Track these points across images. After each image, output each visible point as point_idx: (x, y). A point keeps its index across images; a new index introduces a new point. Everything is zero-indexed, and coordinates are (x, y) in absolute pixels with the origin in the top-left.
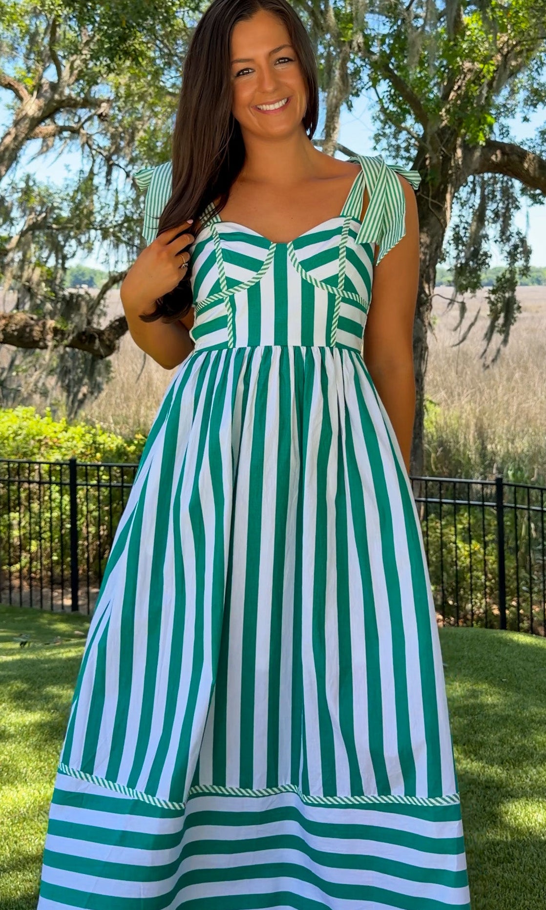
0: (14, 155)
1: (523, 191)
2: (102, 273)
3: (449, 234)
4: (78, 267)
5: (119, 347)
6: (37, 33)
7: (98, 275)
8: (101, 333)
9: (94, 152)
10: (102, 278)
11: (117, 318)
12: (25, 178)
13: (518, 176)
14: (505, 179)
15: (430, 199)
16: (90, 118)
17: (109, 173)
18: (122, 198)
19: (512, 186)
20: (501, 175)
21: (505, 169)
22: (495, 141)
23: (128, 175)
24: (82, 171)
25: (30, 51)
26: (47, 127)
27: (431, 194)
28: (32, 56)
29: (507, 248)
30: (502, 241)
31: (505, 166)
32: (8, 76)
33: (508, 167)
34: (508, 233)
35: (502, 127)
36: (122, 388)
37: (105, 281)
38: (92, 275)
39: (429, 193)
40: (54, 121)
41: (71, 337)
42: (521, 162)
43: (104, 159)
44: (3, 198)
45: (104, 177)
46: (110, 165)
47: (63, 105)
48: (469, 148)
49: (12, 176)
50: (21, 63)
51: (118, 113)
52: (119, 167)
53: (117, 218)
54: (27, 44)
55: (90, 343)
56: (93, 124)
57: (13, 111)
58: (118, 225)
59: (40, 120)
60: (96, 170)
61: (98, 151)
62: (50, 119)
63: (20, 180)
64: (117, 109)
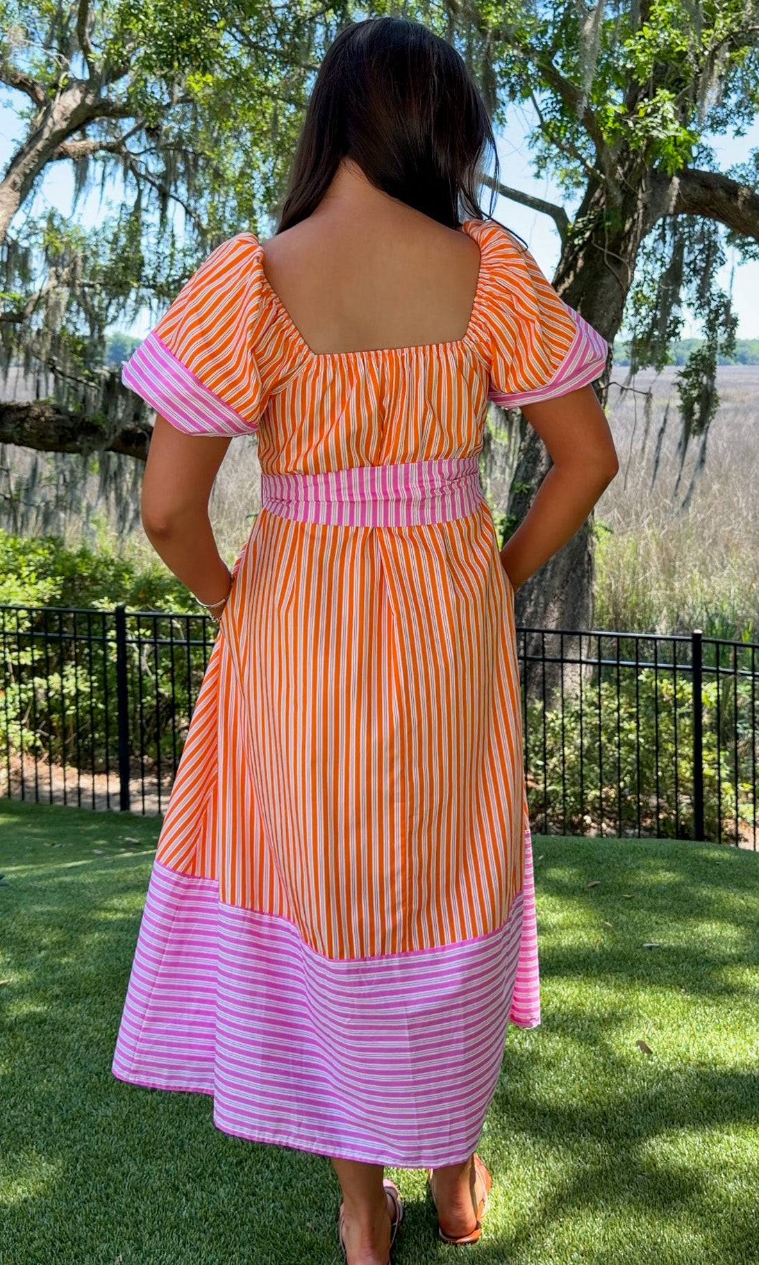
0: (28, 183)
1: (730, 238)
6: (60, 14)
9: (141, 180)
12: (47, 215)
13: (723, 219)
14: (707, 222)
15: (606, 251)
16: (134, 132)
17: (164, 209)
19: (715, 232)
20: (701, 216)
21: (707, 209)
22: (694, 169)
23: (188, 212)
24: (123, 205)
25: (51, 36)
26: (75, 143)
27: (607, 244)
28: (55, 44)
29: (705, 315)
30: (700, 304)
31: (708, 205)
32: (22, 72)
33: (713, 207)
34: (708, 295)
35: (703, 149)
39: (604, 243)
40: (84, 136)
41: (112, 437)
42: (729, 200)
43: (154, 188)
44: (15, 243)
45: (158, 213)
46: (164, 196)
47: (98, 112)
48: (660, 180)
49: (27, 211)
50: (39, 54)
51: (173, 124)
52: (177, 200)
53: (173, 272)
54: (47, 27)
55: (137, 445)
56: (139, 140)
57: (28, 121)
58: (174, 282)
59: (66, 134)
60: (144, 203)
61: (146, 178)
62: (79, 132)
63: (41, 218)
64: (171, 118)
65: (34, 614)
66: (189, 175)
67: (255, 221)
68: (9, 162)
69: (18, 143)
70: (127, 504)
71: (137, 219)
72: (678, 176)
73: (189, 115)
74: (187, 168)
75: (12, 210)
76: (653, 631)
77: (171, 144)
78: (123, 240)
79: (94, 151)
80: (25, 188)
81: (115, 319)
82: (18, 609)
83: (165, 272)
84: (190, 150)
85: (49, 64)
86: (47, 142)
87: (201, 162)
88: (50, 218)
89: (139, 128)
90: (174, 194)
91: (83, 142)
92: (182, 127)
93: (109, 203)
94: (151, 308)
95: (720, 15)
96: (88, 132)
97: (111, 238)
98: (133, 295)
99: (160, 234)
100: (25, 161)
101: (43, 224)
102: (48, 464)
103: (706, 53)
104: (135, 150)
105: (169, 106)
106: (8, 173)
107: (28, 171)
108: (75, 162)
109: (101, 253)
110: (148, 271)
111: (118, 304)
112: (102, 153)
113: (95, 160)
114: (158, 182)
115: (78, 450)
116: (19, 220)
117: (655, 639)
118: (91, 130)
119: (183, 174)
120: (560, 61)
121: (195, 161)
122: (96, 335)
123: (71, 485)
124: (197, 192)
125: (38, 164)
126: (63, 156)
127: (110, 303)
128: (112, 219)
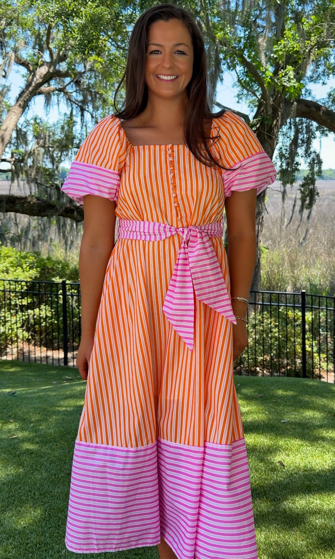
0: (26, 105)
3: (276, 153)
6: (39, 34)
8: (77, 208)
9: (72, 103)
12: (34, 118)
13: (315, 120)
14: (308, 121)
15: (266, 133)
16: (70, 83)
17: (82, 115)
19: (312, 125)
20: (306, 119)
21: (308, 115)
22: (303, 99)
23: (92, 117)
24: (65, 114)
25: (35, 44)
26: (45, 88)
27: (266, 130)
28: (37, 47)
29: (309, 161)
30: (306, 156)
32: (23, 58)
33: (310, 114)
34: (309, 152)
35: (307, 91)
39: (265, 129)
40: (49, 85)
41: (61, 211)
42: (317, 112)
43: (79, 107)
44: (20, 129)
45: (80, 117)
46: (82, 110)
47: (55, 75)
48: (288, 103)
49: (25, 116)
50: (30, 51)
51: (86, 80)
52: (88, 111)
54: (34, 40)
55: (71, 213)
56: (72, 87)
57: (26, 79)
59: (41, 84)
60: (74, 113)
61: (74, 103)
62: (47, 84)
63: (31, 119)
64: (85, 78)
65: (28, 284)
66: (93, 101)
68: (18, 96)
69: (22, 88)
70: (67, 238)
71: (71, 119)
72: (296, 102)
73: (93, 76)
74: (92, 99)
75: (19, 116)
76: (286, 291)
77: (85, 89)
78: (66, 128)
79: (53, 91)
80: (25, 106)
82: (22, 282)
84: (93, 91)
85: (34, 55)
86: (34, 88)
87: (98, 96)
88: (35, 119)
89: (72, 81)
90: (87, 109)
91: (49, 88)
92: (90, 81)
93: (60, 113)
95: (313, 35)
96: (51, 84)
97: (60, 127)
98: (70, 151)
99: (81, 126)
100: (24, 95)
101: (32, 122)
102: (35, 221)
103: (307, 51)
104: (70, 91)
105: (84, 72)
106: (18, 100)
107: (26, 100)
108: (46, 96)
109: (56, 133)
110: (76, 141)
111: (65, 155)
112: (57, 92)
113: (54, 95)
114: (80, 104)
115: (47, 216)
116: (22, 120)
117: (286, 294)
118: (52, 82)
119: (90, 101)
120: (247, 54)
121: (95, 95)
122: (55, 167)
123: (44, 230)
124: (96, 108)
125: (30, 97)
126: (40, 93)
128: (61, 120)
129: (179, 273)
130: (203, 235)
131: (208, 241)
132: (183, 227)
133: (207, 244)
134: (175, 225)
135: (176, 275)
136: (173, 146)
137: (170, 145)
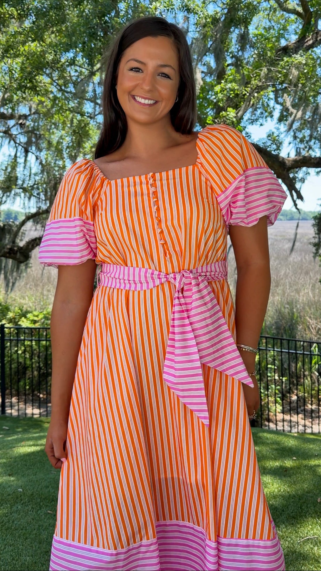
2: (22, 213)
4: (8, 209)
5: (31, 257)
7: (20, 214)
8: (20, 249)
9: (17, 145)
10: (22, 216)
11: (30, 240)
16: (14, 126)
17: (26, 156)
18: (33, 171)
23: (37, 159)
24: (10, 156)
35: (247, 133)
36: (33, 280)
37: (24, 218)
38: (16, 214)
41: (3, 251)
43: (23, 149)
45: (24, 158)
46: (27, 151)
51: (31, 123)
52: (32, 153)
53: (30, 183)
55: (14, 254)
56: (17, 129)
58: (31, 186)
60: (18, 154)
61: (19, 144)
64: (30, 120)
66: (37, 143)
67: (64, 162)
71: (16, 160)
73: (37, 119)
74: (36, 140)
77: (30, 131)
78: (9, 169)
81: (5, 202)
83: (27, 182)
84: (38, 133)
89: (17, 123)
90: (31, 151)
92: (34, 123)
93: (4, 155)
94: (21, 197)
95: (253, 79)
97: (4, 168)
98: (13, 192)
99: (25, 167)
103: (248, 94)
104: (15, 133)
105: (29, 115)
110: (20, 182)
111: (7, 195)
112: (1, 134)
114: (24, 146)
119: (34, 143)
121: (39, 137)
124: (40, 150)
127: (3, 196)
128: (5, 160)
129: (177, 330)
130: (200, 280)
131: (206, 287)
132: (174, 272)
133: (205, 292)
134: (163, 269)
135: (174, 333)
136: (154, 174)
137: (151, 174)
